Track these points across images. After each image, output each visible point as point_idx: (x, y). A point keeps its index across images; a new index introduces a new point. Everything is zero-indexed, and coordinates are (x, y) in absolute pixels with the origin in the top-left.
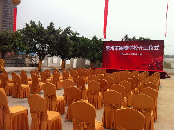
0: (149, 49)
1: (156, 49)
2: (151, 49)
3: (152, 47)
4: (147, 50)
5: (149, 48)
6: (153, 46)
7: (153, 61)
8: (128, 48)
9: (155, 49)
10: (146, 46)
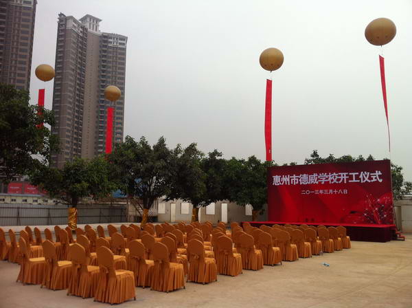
0: (360, 179)
1: (376, 178)
2: (364, 179)
3: (366, 176)
4: (357, 182)
5: (361, 176)
6: (368, 173)
7: (372, 205)
8: (318, 179)
9: (372, 179)
10: (354, 174)
